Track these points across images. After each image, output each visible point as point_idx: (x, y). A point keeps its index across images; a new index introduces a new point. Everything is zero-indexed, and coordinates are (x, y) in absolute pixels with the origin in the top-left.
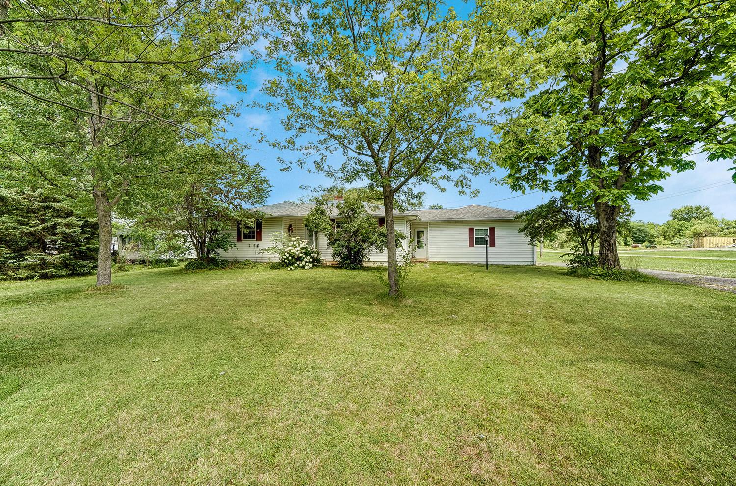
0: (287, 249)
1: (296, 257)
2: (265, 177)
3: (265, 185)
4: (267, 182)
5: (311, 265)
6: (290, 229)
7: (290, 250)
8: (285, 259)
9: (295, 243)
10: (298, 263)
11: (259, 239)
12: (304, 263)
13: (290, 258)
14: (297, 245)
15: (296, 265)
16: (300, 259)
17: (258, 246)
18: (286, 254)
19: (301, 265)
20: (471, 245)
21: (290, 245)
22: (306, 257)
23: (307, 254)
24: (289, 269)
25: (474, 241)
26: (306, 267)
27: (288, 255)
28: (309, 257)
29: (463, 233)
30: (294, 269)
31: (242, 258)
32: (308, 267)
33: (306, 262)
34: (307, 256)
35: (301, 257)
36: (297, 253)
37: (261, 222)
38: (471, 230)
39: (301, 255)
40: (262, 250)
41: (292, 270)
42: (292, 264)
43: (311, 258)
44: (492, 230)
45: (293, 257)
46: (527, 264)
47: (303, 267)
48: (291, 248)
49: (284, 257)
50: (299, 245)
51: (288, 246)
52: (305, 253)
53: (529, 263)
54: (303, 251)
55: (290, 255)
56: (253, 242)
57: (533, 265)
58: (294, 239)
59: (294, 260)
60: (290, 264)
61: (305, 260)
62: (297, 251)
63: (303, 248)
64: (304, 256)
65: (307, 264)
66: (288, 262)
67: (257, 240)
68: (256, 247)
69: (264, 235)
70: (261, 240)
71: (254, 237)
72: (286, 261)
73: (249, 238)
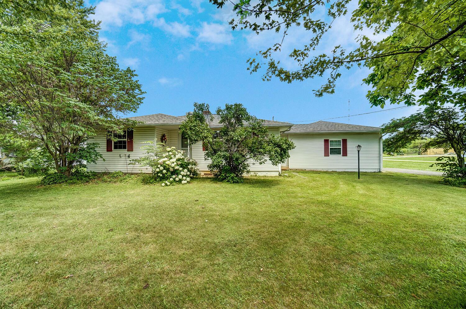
0: (161, 161)
1: (171, 169)
2: (137, 81)
3: (137, 91)
4: (138, 87)
5: (188, 179)
6: (163, 138)
7: (164, 162)
8: (158, 173)
9: (170, 153)
10: (174, 176)
11: (131, 149)
12: (180, 177)
13: (165, 171)
14: (172, 156)
15: (171, 179)
16: (175, 172)
17: (129, 157)
18: (159, 166)
19: (177, 179)
20: (326, 154)
21: (164, 155)
22: (183, 171)
23: (184, 166)
24: (163, 184)
25: (329, 151)
26: (183, 182)
27: (162, 168)
28: (186, 170)
29: (319, 144)
30: (168, 184)
31: (112, 169)
32: (186, 182)
33: (183, 176)
34: (184, 168)
35: (178, 170)
36: (173, 165)
37: (132, 131)
38: (326, 141)
39: (177, 167)
40: (133, 160)
41: (166, 185)
42: (167, 178)
43: (188, 171)
44: (345, 141)
45: (168, 170)
46: (374, 171)
47: (180, 181)
48: (166, 159)
49: (158, 170)
50: (175, 156)
51: (162, 157)
52: (182, 166)
53: (376, 171)
54: (179, 163)
55: (165, 168)
56: (124, 152)
57: (380, 172)
58: (169, 149)
59: (169, 174)
60: (164, 178)
61: (182, 173)
62: (172, 163)
63: (178, 160)
64: (181, 169)
65: (184, 178)
66: (161, 175)
67: (128, 151)
68: (127, 157)
69: (135, 146)
70: (132, 150)
71: (125, 148)
72: (159, 174)
73: (120, 148)
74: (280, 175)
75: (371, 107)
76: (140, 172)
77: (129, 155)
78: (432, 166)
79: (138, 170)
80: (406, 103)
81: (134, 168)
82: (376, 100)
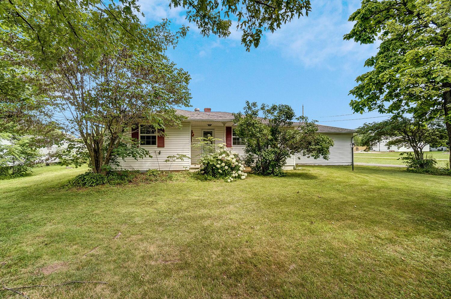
6: (192, 135)
10: (234, 172)
11: (161, 145)
13: (227, 167)
17: (160, 153)
19: (237, 175)
24: (229, 180)
27: (223, 164)
30: (232, 179)
32: (245, 177)
36: (234, 161)
39: (236, 163)
49: (218, 166)
56: (153, 148)
58: (220, 145)
59: (229, 170)
61: (241, 169)
64: (240, 164)
66: (221, 172)
67: (158, 147)
68: (157, 154)
69: (167, 141)
70: (163, 146)
71: (154, 143)
72: (219, 171)
73: (148, 143)
74: (295, 169)
75: (354, 113)
76: (184, 169)
77: (160, 151)
78: (398, 159)
79: (182, 167)
80: (379, 111)
81: (172, 165)
82: (357, 108)
